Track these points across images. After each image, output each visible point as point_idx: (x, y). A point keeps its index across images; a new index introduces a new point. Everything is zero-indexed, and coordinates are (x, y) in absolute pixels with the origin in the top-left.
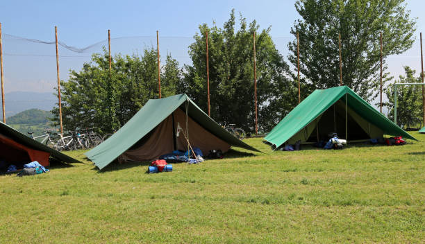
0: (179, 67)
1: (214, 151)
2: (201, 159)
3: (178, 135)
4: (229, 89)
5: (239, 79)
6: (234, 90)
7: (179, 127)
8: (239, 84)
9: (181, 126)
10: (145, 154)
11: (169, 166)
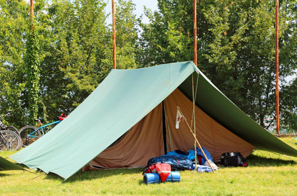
0: (134, 12)
1: (232, 154)
2: (213, 165)
3: (177, 127)
4: (226, 53)
5: (244, 35)
6: (233, 54)
7: (179, 114)
8: (243, 43)
9: (183, 112)
10: (121, 157)
11: (176, 174)
